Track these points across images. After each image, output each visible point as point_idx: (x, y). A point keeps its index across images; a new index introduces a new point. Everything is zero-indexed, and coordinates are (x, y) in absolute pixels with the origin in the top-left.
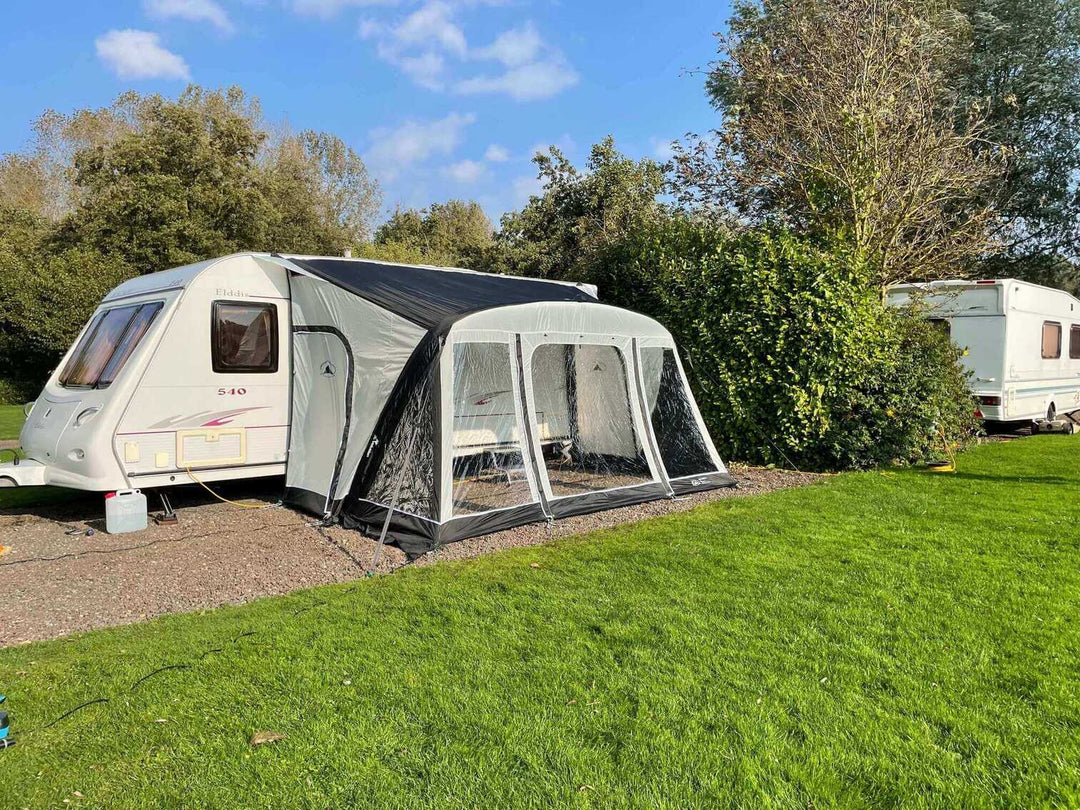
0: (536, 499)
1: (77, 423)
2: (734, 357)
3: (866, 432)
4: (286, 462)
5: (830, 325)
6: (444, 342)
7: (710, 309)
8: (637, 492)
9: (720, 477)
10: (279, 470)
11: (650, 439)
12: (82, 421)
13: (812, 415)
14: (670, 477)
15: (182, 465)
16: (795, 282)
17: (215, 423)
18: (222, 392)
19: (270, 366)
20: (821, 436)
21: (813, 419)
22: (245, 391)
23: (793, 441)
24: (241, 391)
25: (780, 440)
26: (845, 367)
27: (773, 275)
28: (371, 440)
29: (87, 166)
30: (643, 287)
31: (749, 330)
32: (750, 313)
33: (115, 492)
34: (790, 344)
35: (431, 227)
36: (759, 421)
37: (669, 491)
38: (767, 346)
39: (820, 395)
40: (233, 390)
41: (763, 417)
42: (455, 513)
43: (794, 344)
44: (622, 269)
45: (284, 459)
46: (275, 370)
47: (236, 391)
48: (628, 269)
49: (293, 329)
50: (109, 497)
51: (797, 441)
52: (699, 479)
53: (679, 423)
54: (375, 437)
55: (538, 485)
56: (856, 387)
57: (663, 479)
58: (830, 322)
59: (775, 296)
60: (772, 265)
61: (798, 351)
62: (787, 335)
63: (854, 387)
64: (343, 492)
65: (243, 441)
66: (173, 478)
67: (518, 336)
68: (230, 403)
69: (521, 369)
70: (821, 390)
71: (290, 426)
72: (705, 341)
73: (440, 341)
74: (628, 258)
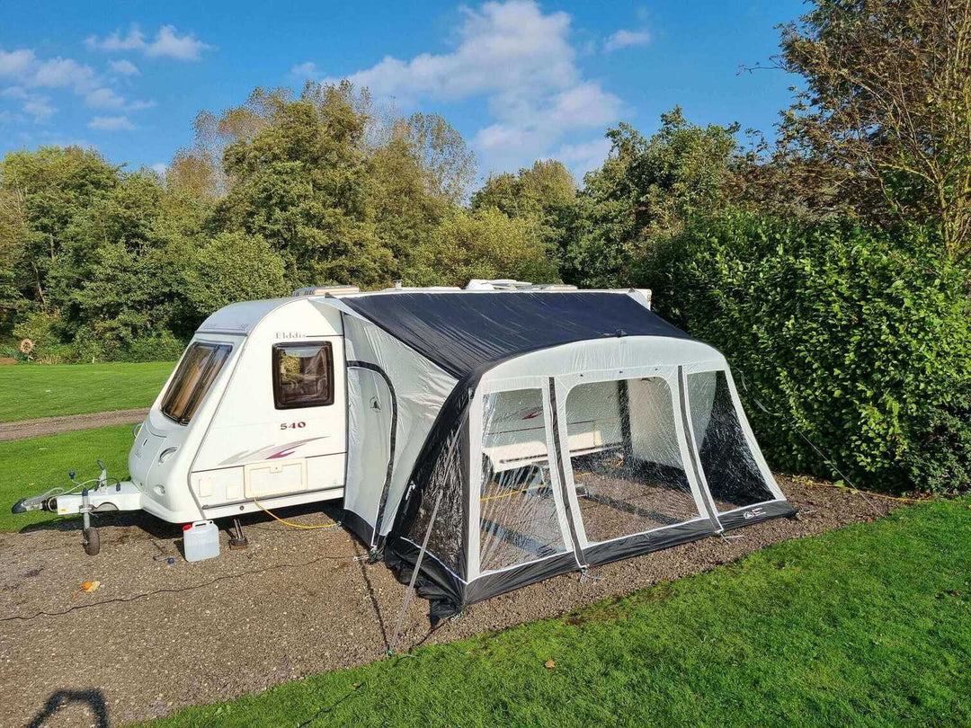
0: (570, 548)
1: (160, 460)
2: (798, 366)
3: (951, 457)
4: (344, 487)
5: (909, 337)
6: (473, 395)
7: (771, 314)
8: (682, 531)
9: (777, 505)
10: (338, 494)
11: (696, 472)
12: (165, 458)
13: (887, 433)
14: (720, 511)
15: (249, 496)
16: (870, 288)
17: (278, 456)
18: (284, 427)
19: (327, 399)
20: (897, 458)
21: (888, 438)
22: (304, 424)
23: (863, 460)
24: (302, 425)
25: (850, 456)
26: (928, 383)
27: (844, 282)
28: (409, 484)
29: (233, 159)
30: (701, 288)
31: (814, 341)
32: (815, 321)
33: (191, 524)
34: (862, 357)
35: (519, 190)
36: (826, 434)
37: (718, 527)
38: (836, 357)
39: (896, 413)
40: (294, 424)
41: (831, 430)
42: (482, 569)
43: (866, 356)
44: (678, 268)
45: (342, 484)
46: (332, 402)
47: (296, 425)
48: (685, 269)
49: (347, 364)
50: (186, 529)
51: (869, 460)
52: (752, 511)
53: (729, 449)
54: (412, 482)
55: (572, 533)
56: (942, 406)
57: (711, 514)
58: (910, 333)
59: (844, 304)
60: (841, 270)
61: (871, 364)
62: (859, 346)
63: (937, 407)
64: (387, 529)
65: (304, 468)
66: (242, 508)
67: (552, 380)
68: (293, 436)
69: (555, 414)
70: (896, 407)
71: (347, 453)
72: (765, 348)
73: (470, 392)
74: (686, 256)
